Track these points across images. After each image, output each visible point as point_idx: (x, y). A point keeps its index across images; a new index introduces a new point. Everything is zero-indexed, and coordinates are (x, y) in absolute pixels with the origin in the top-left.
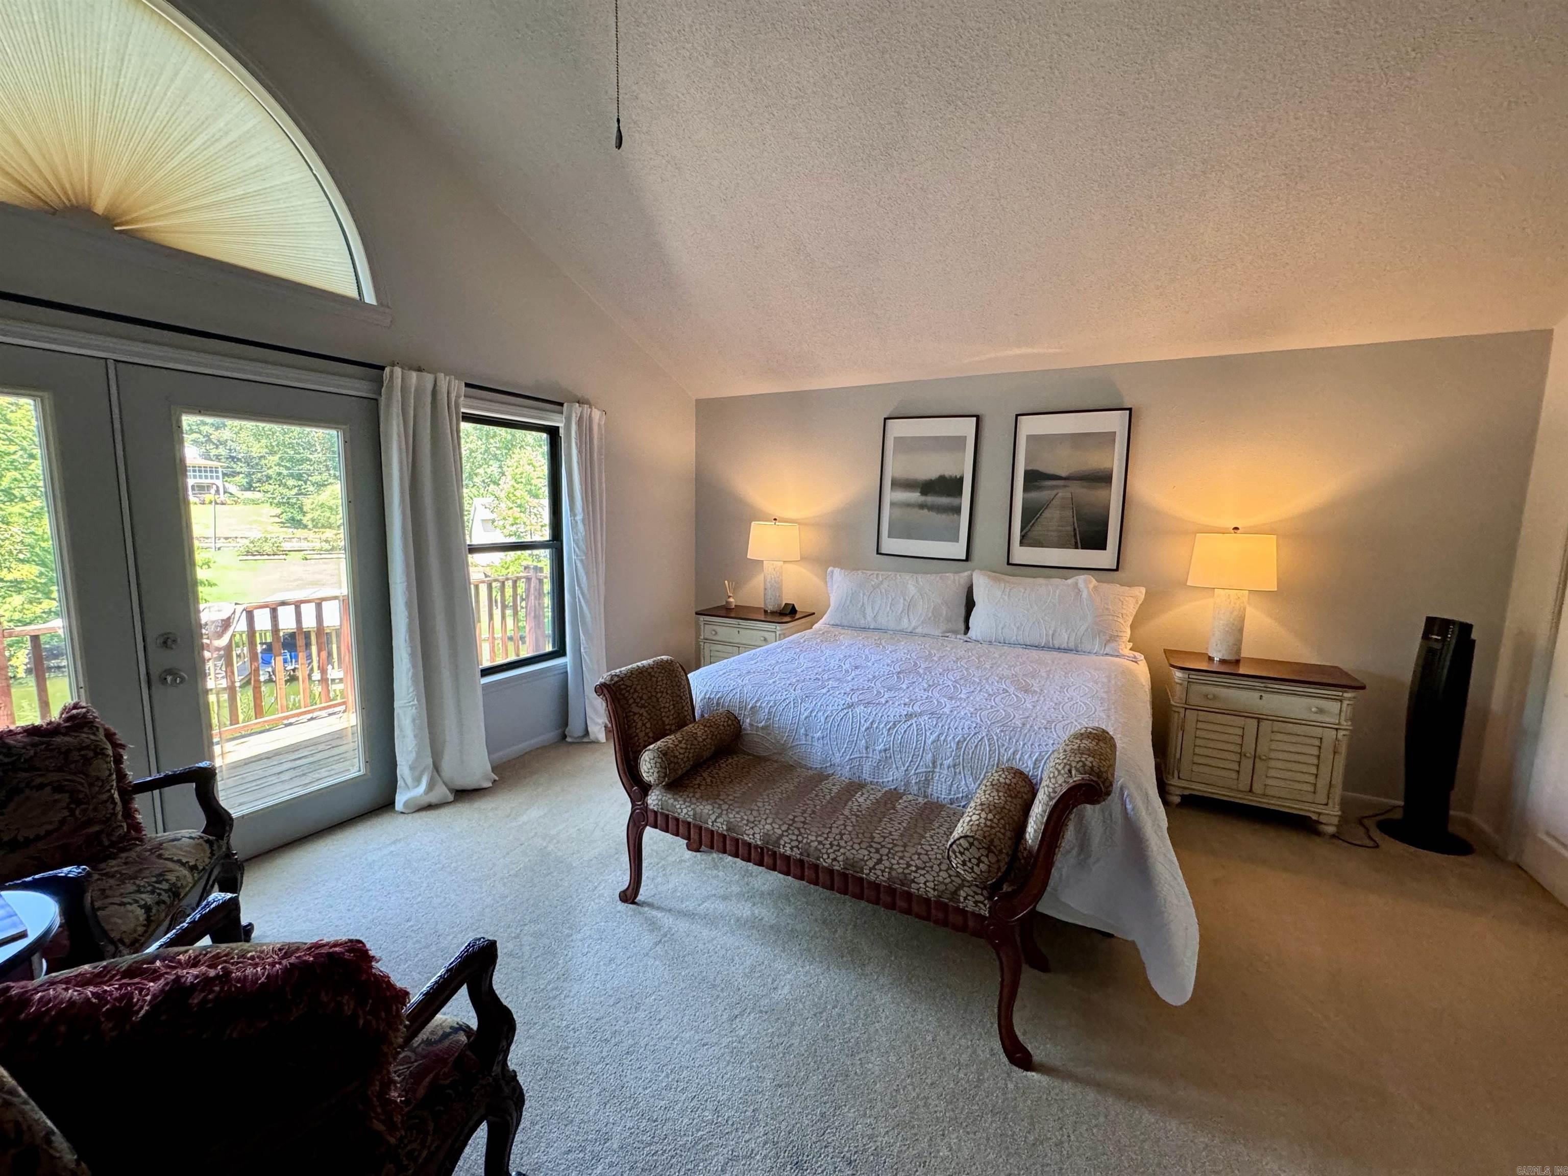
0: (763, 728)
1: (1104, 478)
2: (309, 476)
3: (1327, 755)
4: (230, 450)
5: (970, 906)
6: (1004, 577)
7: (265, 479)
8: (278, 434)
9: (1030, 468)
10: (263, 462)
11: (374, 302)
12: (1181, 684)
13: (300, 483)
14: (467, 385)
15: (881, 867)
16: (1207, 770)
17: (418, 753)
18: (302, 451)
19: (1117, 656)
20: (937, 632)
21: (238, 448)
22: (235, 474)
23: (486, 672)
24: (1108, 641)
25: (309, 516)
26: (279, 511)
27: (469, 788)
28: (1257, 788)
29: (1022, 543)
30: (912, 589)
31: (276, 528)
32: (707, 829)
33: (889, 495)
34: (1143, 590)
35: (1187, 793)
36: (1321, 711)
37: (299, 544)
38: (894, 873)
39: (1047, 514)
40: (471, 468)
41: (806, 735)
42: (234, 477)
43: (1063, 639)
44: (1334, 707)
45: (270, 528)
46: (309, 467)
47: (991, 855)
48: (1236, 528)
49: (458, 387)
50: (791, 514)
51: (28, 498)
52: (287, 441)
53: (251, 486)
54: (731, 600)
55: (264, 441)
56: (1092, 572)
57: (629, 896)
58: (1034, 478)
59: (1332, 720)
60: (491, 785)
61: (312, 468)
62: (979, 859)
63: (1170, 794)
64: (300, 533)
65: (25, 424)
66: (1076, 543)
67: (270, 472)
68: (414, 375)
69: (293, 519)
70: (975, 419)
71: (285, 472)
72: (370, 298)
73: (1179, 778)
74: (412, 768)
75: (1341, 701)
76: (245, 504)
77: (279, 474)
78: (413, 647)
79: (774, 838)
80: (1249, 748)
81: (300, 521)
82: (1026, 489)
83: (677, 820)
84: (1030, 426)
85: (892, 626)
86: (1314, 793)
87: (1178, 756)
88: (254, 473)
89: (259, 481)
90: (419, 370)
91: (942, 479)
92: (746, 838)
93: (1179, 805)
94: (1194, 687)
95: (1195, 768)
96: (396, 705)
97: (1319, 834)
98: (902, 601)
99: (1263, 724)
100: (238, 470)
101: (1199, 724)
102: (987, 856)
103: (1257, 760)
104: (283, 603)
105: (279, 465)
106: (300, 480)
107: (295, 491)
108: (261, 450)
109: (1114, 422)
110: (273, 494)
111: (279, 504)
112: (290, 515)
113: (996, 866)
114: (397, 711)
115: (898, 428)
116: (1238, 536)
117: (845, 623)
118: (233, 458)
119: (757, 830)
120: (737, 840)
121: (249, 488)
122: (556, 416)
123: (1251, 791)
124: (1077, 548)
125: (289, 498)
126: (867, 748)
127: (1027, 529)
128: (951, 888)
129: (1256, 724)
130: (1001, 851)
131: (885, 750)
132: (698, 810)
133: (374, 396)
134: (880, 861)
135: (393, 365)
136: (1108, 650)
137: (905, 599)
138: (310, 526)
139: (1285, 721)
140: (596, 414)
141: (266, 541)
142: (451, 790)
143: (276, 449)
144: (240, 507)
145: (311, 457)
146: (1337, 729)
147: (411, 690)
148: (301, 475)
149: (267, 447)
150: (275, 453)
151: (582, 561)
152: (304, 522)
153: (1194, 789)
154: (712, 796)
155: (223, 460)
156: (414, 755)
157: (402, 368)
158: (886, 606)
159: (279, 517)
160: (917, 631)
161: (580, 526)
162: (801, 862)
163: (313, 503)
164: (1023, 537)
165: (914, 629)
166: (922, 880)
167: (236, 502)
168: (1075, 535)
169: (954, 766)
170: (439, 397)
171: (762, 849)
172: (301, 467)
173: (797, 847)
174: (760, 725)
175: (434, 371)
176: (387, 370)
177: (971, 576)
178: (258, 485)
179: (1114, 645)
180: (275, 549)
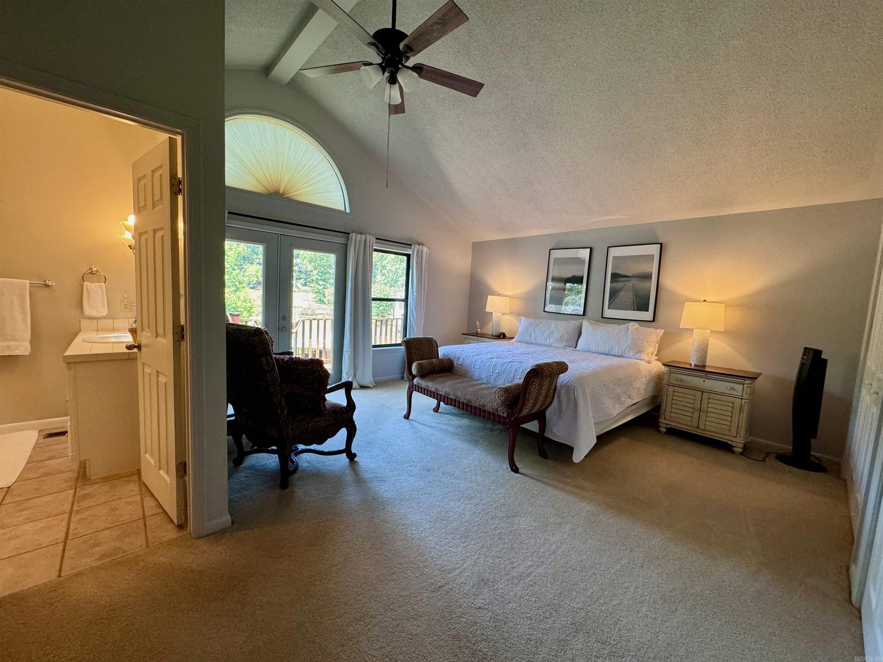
0: (460, 365)
1: (648, 277)
2: (328, 280)
3: (736, 411)
4: (300, 268)
5: (501, 414)
6: (599, 323)
7: (311, 281)
8: (318, 261)
9: (613, 272)
10: (312, 273)
11: (349, 212)
12: (666, 373)
13: (325, 283)
14: (376, 239)
15: (477, 401)
16: (678, 416)
17: (349, 368)
18: (327, 269)
19: (641, 360)
20: (562, 346)
21: (302, 267)
22: (300, 279)
23: (374, 346)
24: (637, 353)
25: (327, 298)
26: (316, 295)
27: (364, 386)
28: (701, 426)
29: (609, 308)
30: (553, 326)
31: (314, 303)
32: (430, 390)
33: (550, 285)
34: (664, 330)
35: (668, 426)
36: (732, 389)
37: (322, 311)
38: (481, 403)
39: (621, 294)
40: (396, 277)
41: (474, 367)
42: (300, 280)
43: (615, 351)
44: (740, 387)
45: (311, 303)
46: (329, 276)
47: (506, 394)
48: (705, 301)
49: (373, 239)
50: (509, 293)
51: (231, 287)
52: (322, 264)
53: (306, 284)
54: (479, 330)
55: (313, 264)
56: (637, 322)
57: (407, 417)
58: (615, 277)
59: (738, 394)
60: (372, 386)
61: (330, 276)
62: (502, 395)
63: (661, 427)
64: (323, 306)
65: (233, 256)
66: (634, 308)
67: (314, 278)
68: (359, 235)
69: (320, 300)
70: (589, 249)
71: (319, 278)
72: (348, 211)
73: (665, 419)
74: (347, 374)
75: (743, 385)
76: (303, 292)
77: (317, 279)
78: (351, 331)
79: (448, 392)
80: (698, 406)
81: (323, 301)
82: (611, 282)
83: (421, 387)
84: (615, 252)
85: (543, 342)
86: (730, 430)
87: (664, 408)
88: (307, 278)
89: (309, 282)
90: (361, 234)
91: (574, 277)
92: (440, 393)
93: (666, 433)
94: (672, 375)
95: (673, 415)
96: (344, 351)
97: (733, 452)
98: (547, 331)
99: (704, 394)
100: (302, 277)
101: (674, 393)
102: (505, 394)
103: (701, 412)
104: (315, 319)
105: (317, 275)
106: (325, 282)
107: (322, 287)
108: (311, 268)
109: (654, 250)
110: (314, 288)
111: (316, 293)
112: (319, 298)
113: (507, 398)
114: (344, 353)
115: (557, 254)
116: (705, 303)
117: (523, 341)
118: (300, 271)
119: (443, 390)
120: (438, 394)
121: (305, 285)
122: (409, 250)
123: (698, 427)
124: (634, 310)
125: (320, 290)
126: (493, 372)
127: (611, 301)
128: (496, 407)
129: (701, 394)
130: (510, 393)
131: (499, 373)
132: (428, 384)
133: (346, 243)
134: (477, 399)
135: (353, 232)
136: (636, 357)
137: (549, 331)
138: (327, 303)
139: (716, 393)
140: (425, 249)
141: (309, 309)
142: (359, 385)
143: (317, 267)
144: (301, 293)
145: (330, 271)
146: (742, 399)
147: (349, 345)
148: (325, 279)
149: (313, 266)
150: (317, 269)
151: (414, 307)
152: (325, 301)
153: (671, 425)
154: (433, 380)
155: (297, 272)
156: (348, 369)
157: (355, 233)
158: (540, 333)
159: (315, 298)
160: (553, 345)
161: (415, 293)
162: (455, 400)
163: (329, 292)
164: (609, 305)
165: (552, 344)
166: (489, 405)
167: (300, 291)
168: (634, 304)
169: (520, 378)
170: (367, 243)
171: (444, 396)
172: (326, 276)
173: (454, 395)
174: (460, 364)
175: (365, 234)
176: (351, 234)
177: (582, 322)
178: (309, 283)
179: (639, 354)
180: (312, 313)
